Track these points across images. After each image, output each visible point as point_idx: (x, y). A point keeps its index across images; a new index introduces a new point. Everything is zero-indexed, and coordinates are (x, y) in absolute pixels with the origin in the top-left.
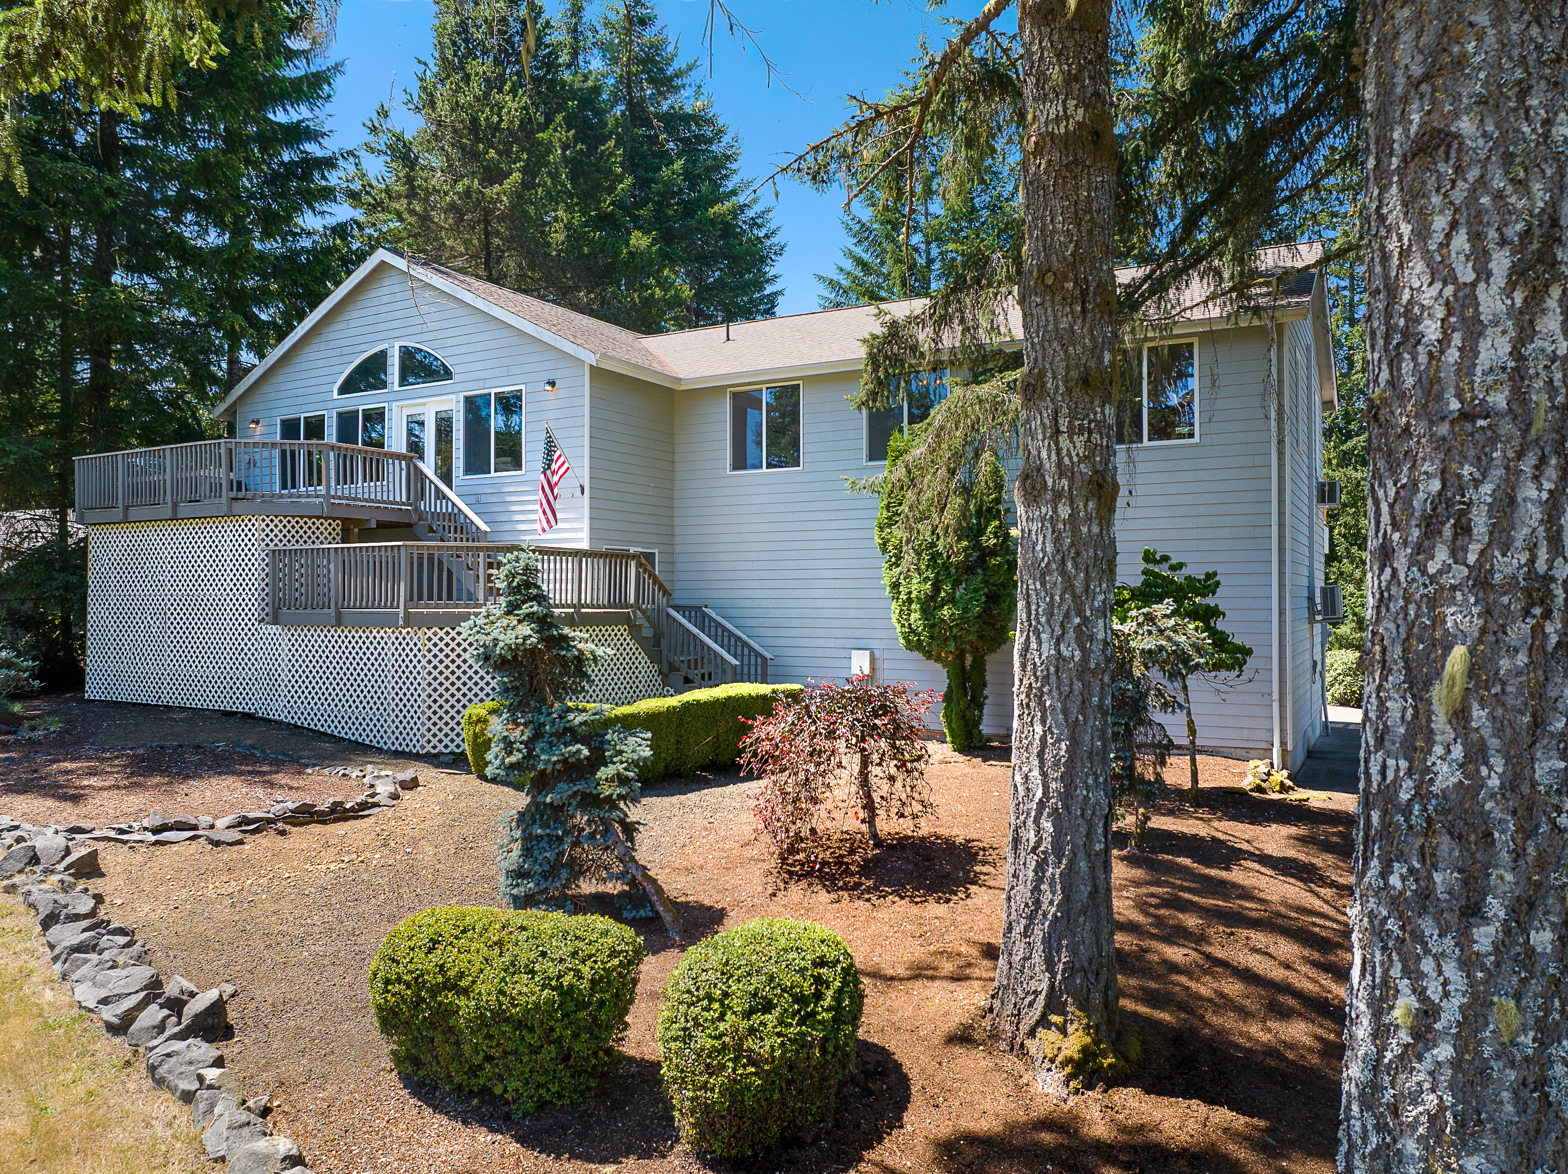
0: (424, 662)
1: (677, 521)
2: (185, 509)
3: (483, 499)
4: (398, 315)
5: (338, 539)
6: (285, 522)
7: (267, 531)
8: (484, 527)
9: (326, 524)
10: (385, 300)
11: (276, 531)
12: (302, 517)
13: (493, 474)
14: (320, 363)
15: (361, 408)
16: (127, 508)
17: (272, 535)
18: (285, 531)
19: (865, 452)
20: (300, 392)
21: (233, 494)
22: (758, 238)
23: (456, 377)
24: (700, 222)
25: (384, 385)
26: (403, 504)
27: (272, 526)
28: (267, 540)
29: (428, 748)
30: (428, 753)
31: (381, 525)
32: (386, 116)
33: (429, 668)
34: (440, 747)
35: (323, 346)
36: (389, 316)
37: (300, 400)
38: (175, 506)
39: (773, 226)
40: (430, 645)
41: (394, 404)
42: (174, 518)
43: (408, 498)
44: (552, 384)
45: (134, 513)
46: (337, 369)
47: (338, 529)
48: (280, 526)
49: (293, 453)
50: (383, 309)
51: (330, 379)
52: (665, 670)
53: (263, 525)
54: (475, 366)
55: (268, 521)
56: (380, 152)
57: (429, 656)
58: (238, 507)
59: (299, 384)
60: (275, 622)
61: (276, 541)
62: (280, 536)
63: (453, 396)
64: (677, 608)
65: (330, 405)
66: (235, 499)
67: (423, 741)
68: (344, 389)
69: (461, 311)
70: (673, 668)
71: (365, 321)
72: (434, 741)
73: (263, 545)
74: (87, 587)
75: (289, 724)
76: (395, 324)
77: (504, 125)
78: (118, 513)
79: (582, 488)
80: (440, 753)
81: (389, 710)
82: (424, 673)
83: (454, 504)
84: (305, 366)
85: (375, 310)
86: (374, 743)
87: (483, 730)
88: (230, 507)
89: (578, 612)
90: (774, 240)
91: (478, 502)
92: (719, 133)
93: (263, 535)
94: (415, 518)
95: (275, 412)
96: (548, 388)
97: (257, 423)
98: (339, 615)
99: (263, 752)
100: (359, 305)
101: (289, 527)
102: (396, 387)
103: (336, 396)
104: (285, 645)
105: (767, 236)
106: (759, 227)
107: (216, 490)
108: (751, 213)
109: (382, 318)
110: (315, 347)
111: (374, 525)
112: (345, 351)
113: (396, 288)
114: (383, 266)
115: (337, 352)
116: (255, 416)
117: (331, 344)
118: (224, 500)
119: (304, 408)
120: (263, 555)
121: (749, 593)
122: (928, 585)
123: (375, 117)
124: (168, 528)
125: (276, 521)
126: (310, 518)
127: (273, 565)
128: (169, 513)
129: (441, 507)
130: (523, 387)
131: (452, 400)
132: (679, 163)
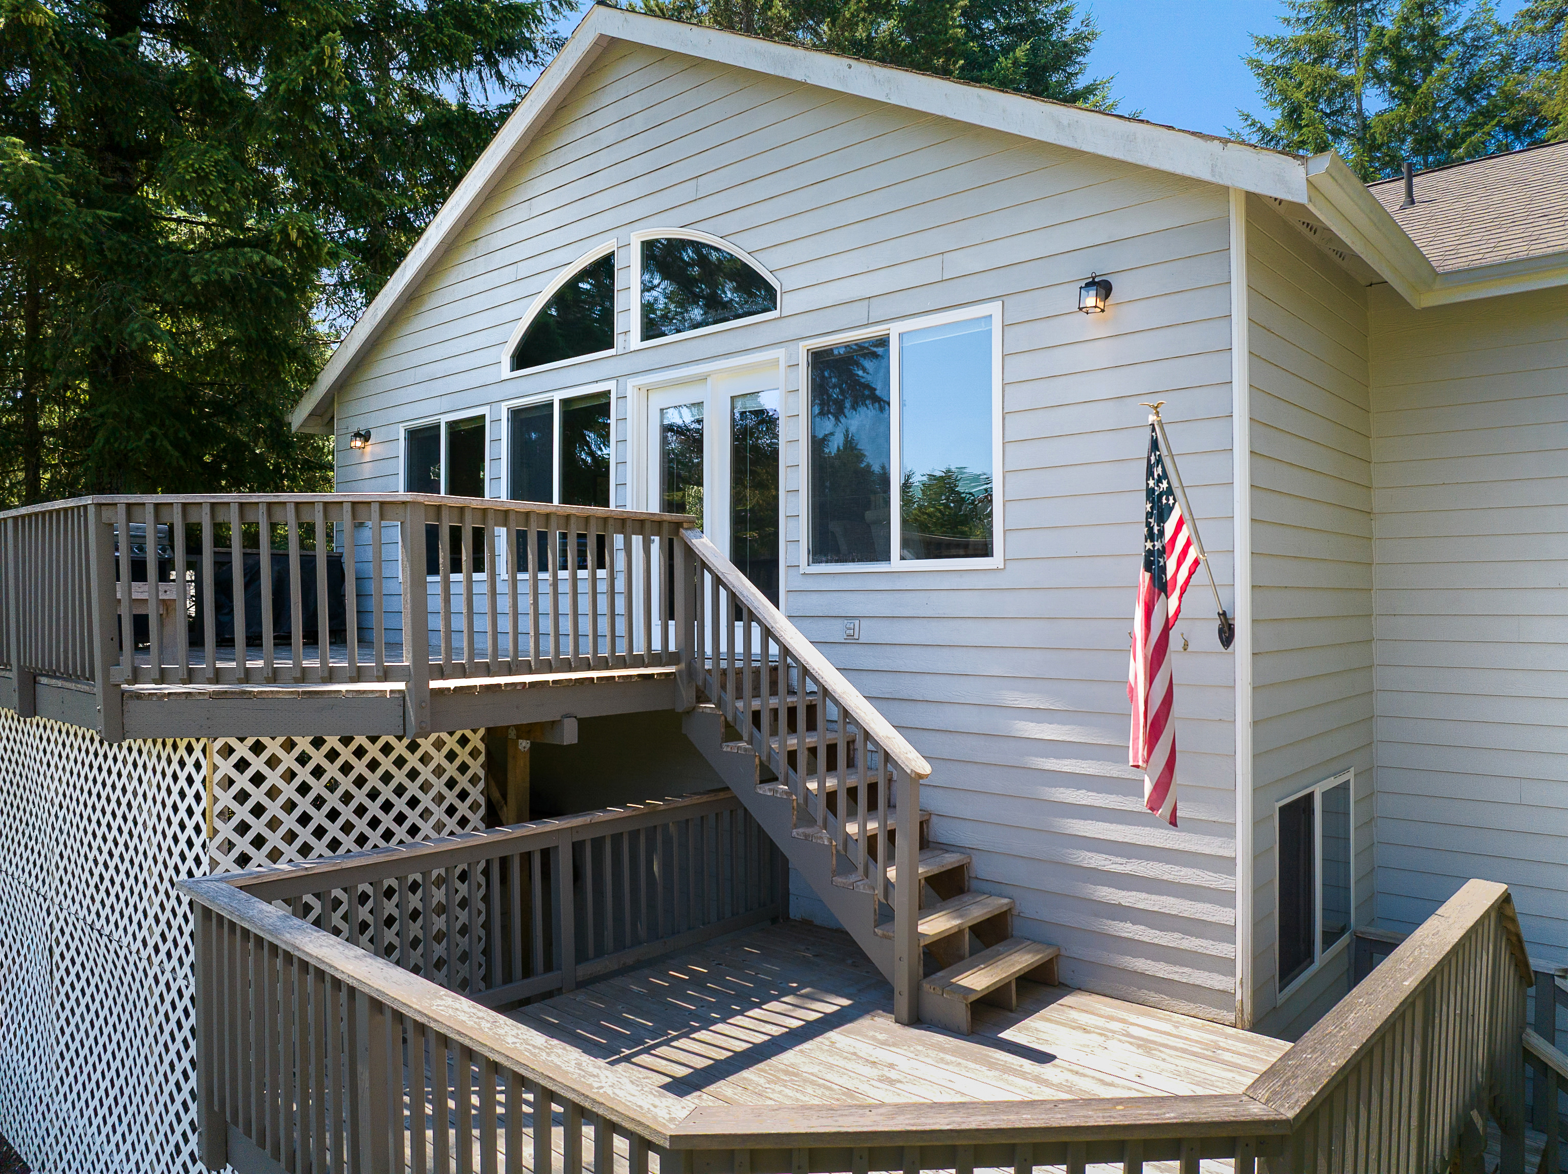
2: (48, 693)
3: (868, 630)
8: (915, 764)
11: (273, 778)
13: (896, 563)
15: (557, 398)
23: (786, 303)
25: (606, 340)
28: (242, 812)
35: (481, 265)
37: (441, 386)
41: (632, 384)
44: (1103, 287)
46: (508, 312)
50: (604, 159)
51: (493, 337)
54: (838, 267)
59: (438, 352)
61: (273, 808)
62: (288, 791)
63: (779, 353)
65: (494, 393)
68: (520, 359)
71: (563, 195)
76: (632, 190)
79: (1227, 623)
84: (447, 313)
85: (586, 166)
91: (851, 640)
92: (1063, 15)
95: (395, 415)
96: (1090, 300)
97: (366, 437)
100: (553, 161)
102: (635, 340)
103: (505, 371)
110: (466, 270)
112: (524, 269)
115: (508, 274)
116: (360, 425)
117: (498, 259)
119: (447, 402)
129: (747, 652)
130: (994, 309)
131: (777, 361)
132: (1020, 53)
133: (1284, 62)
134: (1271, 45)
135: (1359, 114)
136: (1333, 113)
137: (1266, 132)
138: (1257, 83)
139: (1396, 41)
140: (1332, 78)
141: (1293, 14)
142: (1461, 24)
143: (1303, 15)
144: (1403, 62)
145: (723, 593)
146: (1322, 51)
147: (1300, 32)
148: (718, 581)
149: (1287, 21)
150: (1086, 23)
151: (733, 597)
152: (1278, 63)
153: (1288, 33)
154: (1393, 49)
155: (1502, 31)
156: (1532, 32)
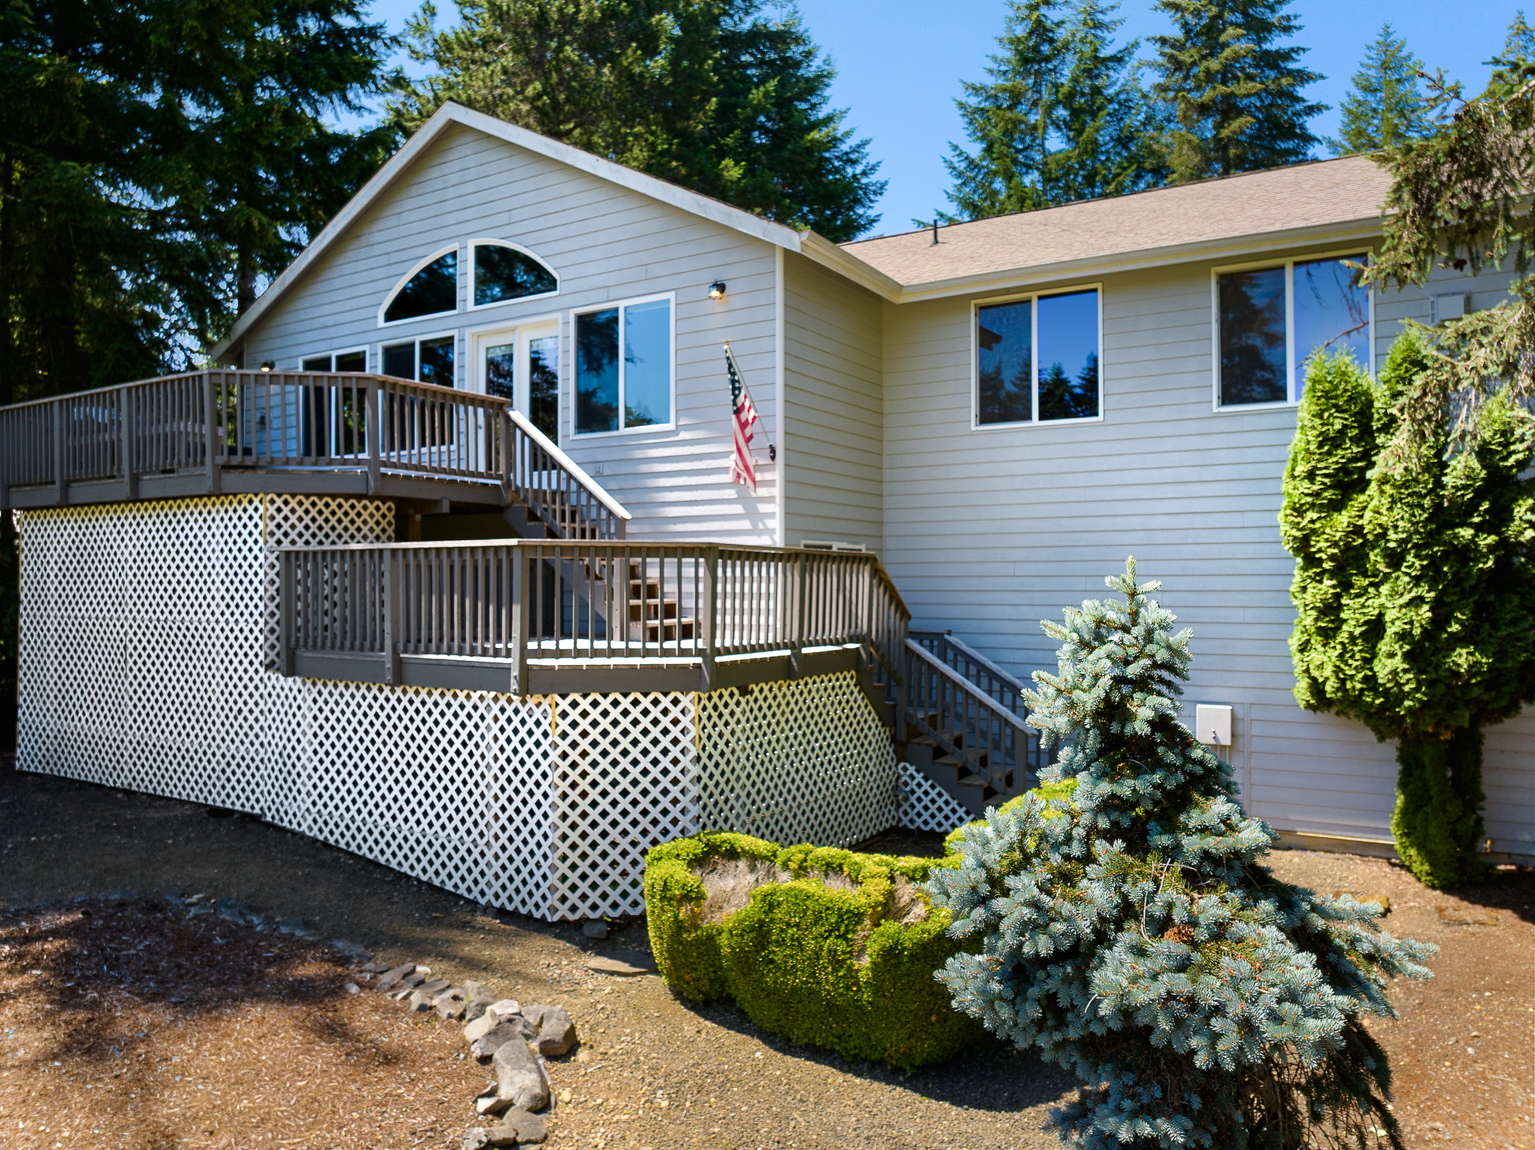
0: (554, 756)
1: (888, 502)
2: (150, 485)
3: (607, 470)
4: (473, 200)
5: (390, 531)
6: (307, 504)
7: (279, 518)
8: (621, 512)
9: (371, 508)
10: (454, 179)
11: (293, 519)
12: (334, 497)
13: (623, 430)
14: (358, 278)
15: (418, 340)
16: (66, 485)
17: (286, 526)
18: (307, 520)
19: (1215, 391)
20: (330, 320)
21: (222, 459)
22: (854, 176)
23: (562, 287)
24: (793, 152)
25: (450, 304)
26: (481, 475)
27: (286, 511)
28: (279, 534)
29: (563, 911)
30: (563, 921)
31: (458, 508)
32: (433, 14)
33: (564, 766)
34: (584, 909)
36: (459, 202)
37: (331, 332)
38: (135, 479)
39: (871, 160)
40: (564, 725)
41: (468, 332)
42: (135, 499)
43: (489, 466)
44: (721, 287)
45: (78, 492)
46: (383, 285)
47: (390, 516)
48: (300, 511)
49: (319, 391)
50: (450, 193)
51: (373, 299)
52: (902, 736)
53: (272, 510)
54: (593, 268)
55: (279, 502)
56: (426, 57)
57: (564, 745)
58: (231, 480)
59: (329, 309)
60: (290, 671)
61: (293, 535)
62: (300, 527)
63: (559, 316)
64: (919, 636)
66: (227, 467)
67: (553, 900)
68: (391, 315)
69: (574, 186)
70: (914, 732)
71: (423, 213)
72: (573, 898)
73: (272, 541)
74: (18, 602)
75: (315, 840)
76: (469, 214)
77: (581, 17)
78: (54, 493)
79: (773, 450)
80: (584, 920)
81: (489, 836)
82: (553, 776)
83: (570, 476)
84: (338, 283)
85: (438, 196)
86: (462, 891)
87: (694, 917)
88: (217, 479)
89: (797, 654)
90: (873, 178)
91: (598, 474)
92: (809, 54)
93: (272, 526)
94: (508, 497)
95: (294, 351)
96: (715, 293)
97: (272, 366)
98: (399, 668)
99: (269, 920)
100: (415, 190)
101: (313, 512)
102: (471, 305)
103: (381, 322)
104: (308, 710)
105: (864, 173)
106: (854, 162)
107: (197, 454)
108: (845, 147)
109: (448, 207)
110: (351, 256)
111: (446, 508)
112: (394, 258)
113: (470, 161)
114: (452, 128)
115: (383, 260)
116: (268, 357)
117: (376, 250)
118: (208, 469)
119: (337, 343)
120: (272, 558)
121: (1010, 612)
122: (1425, 613)
123: (420, 13)
124: (128, 516)
125: (293, 503)
126: (347, 497)
127: (286, 574)
128: (125, 490)
129: (547, 481)
130: (671, 295)
131: (557, 320)
132: (772, 84)
133: (985, 105)
134: (976, 90)
135: (1044, 152)
136: (1024, 149)
137: (972, 162)
138: (963, 122)
139: (1071, 95)
140: (1021, 122)
141: (995, 66)
142: (1117, 88)
143: (1003, 68)
144: (1076, 113)
145: (527, 440)
146: (1016, 97)
147: (1001, 81)
148: (524, 434)
149: (991, 71)
150: (827, 62)
151: (533, 442)
152: (983, 105)
153: (991, 81)
154: (1068, 101)
155: (1145, 96)
156: (1164, 100)
